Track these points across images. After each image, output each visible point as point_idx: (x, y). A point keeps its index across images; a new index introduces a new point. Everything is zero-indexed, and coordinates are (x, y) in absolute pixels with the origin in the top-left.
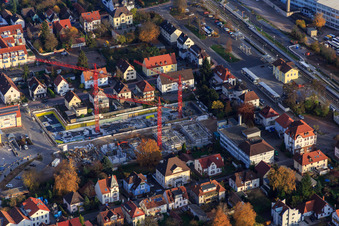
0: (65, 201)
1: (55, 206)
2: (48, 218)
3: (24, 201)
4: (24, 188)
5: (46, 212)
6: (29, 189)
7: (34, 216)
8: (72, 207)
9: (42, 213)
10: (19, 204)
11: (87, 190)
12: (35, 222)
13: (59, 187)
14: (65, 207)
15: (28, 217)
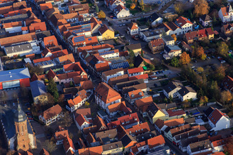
0: (201, 20)
1: (195, 22)
2: (191, 29)
3: (177, 18)
4: (175, 13)
5: (191, 25)
6: (177, 13)
7: (184, 27)
8: (206, 23)
9: (188, 25)
10: (174, 20)
11: (214, 14)
12: (185, 30)
13: (197, 11)
14: (201, 23)
15: (180, 27)
